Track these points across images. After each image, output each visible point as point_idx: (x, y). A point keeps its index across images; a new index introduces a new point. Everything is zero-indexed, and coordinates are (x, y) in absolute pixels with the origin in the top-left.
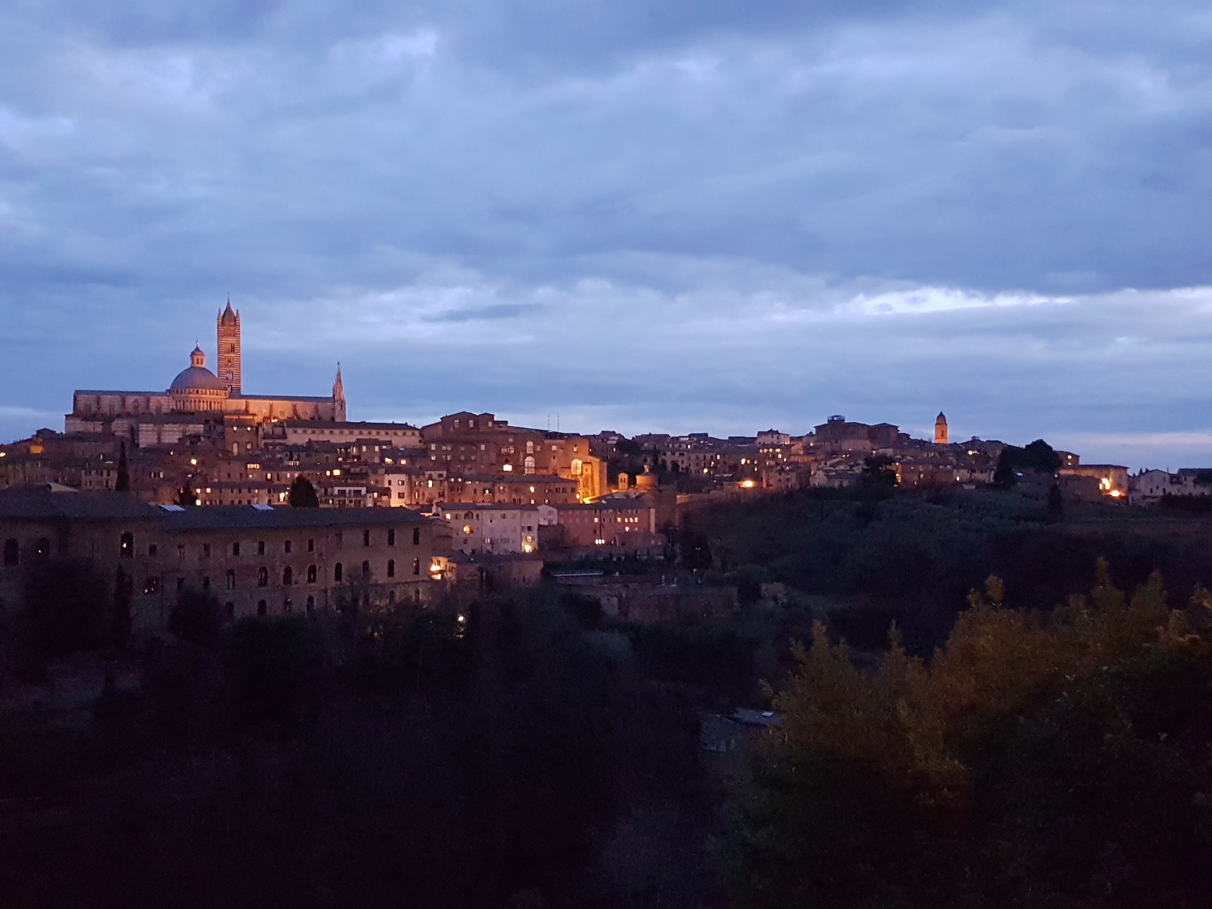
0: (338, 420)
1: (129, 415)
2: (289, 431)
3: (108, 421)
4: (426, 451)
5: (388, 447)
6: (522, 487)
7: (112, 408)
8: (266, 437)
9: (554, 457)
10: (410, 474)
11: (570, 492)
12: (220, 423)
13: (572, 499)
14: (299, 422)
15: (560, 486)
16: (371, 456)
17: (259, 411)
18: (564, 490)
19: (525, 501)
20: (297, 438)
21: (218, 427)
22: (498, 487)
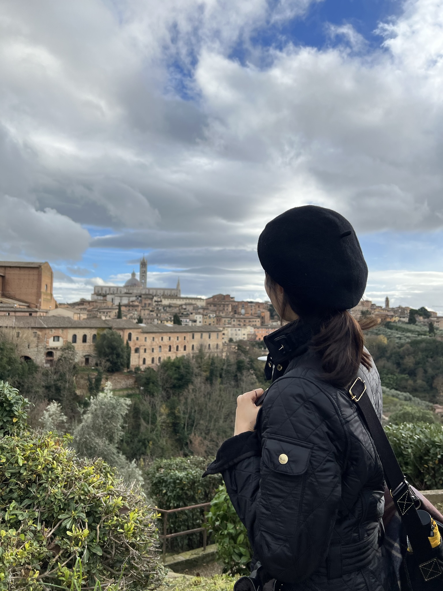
0: (179, 296)
1: (111, 294)
2: (163, 300)
3: (105, 296)
4: (208, 307)
5: (195, 306)
6: (241, 320)
7: (106, 292)
8: (155, 301)
9: (251, 310)
10: (203, 315)
11: (258, 322)
12: (140, 296)
13: (258, 324)
14: (165, 297)
15: (254, 320)
16: (190, 308)
17: (153, 293)
18: (255, 321)
19: (242, 324)
20: (166, 302)
21: (140, 298)
22: (232, 320)
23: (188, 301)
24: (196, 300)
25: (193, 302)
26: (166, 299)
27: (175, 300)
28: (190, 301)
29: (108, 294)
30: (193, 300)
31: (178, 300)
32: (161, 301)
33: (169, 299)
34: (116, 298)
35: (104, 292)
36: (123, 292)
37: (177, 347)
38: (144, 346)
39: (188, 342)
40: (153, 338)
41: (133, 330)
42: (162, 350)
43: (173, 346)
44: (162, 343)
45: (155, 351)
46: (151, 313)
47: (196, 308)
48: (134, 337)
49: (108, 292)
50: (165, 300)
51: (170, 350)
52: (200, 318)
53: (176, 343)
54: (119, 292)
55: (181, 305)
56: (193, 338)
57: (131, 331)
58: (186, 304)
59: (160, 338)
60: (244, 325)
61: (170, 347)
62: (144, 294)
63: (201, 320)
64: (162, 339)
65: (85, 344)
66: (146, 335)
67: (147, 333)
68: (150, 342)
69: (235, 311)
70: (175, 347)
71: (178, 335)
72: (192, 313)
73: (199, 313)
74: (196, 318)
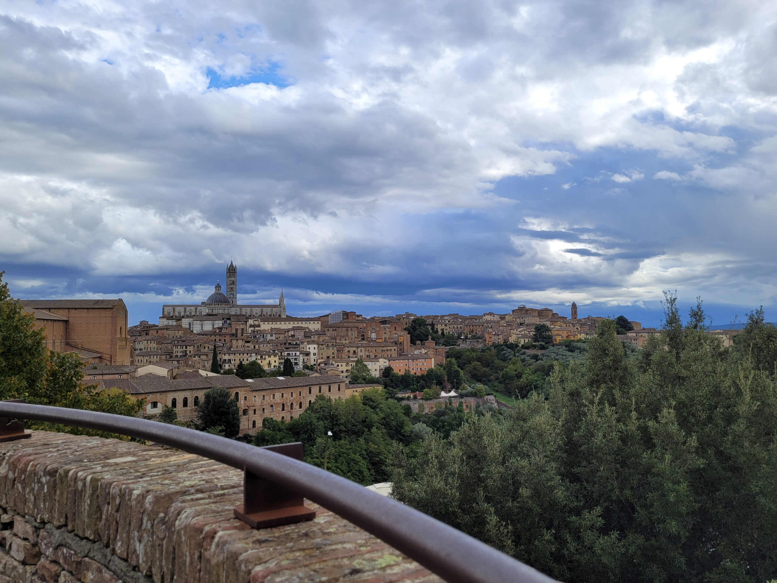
0: (283, 316)
2: (261, 323)
3: (179, 319)
4: (325, 331)
5: (307, 330)
6: (370, 349)
7: (180, 313)
8: (251, 326)
9: (385, 333)
10: (318, 344)
11: (393, 351)
12: (229, 319)
13: (394, 354)
14: (265, 319)
15: (389, 348)
16: (300, 335)
17: (246, 313)
18: (391, 350)
19: (373, 356)
20: (265, 326)
21: (228, 321)
22: (359, 349)
23: (296, 324)
24: (308, 322)
25: (304, 325)
26: (266, 323)
27: (278, 323)
28: (300, 324)
29: (183, 317)
30: (304, 322)
31: (283, 323)
32: (259, 326)
33: (270, 323)
34: (195, 322)
35: (177, 314)
36: (203, 314)
37: (292, 404)
38: (254, 406)
39: (304, 397)
40: (264, 396)
41: (240, 389)
42: (274, 410)
43: (286, 403)
44: (273, 401)
45: (265, 411)
46: (247, 344)
47: (308, 335)
48: (241, 396)
49: (182, 314)
50: (264, 324)
51: (283, 409)
52: (315, 348)
53: (290, 401)
54: (198, 314)
55: (288, 330)
56: (310, 392)
57: (238, 390)
58: (294, 329)
59: (272, 396)
60: (375, 356)
61: (283, 405)
62: (233, 315)
63: (316, 351)
64: (274, 398)
65: (185, 408)
66: (255, 394)
67: (256, 391)
68: (260, 402)
69: (363, 335)
70: (289, 404)
71: (292, 390)
72: (302, 343)
73: (313, 342)
74: (309, 348)
